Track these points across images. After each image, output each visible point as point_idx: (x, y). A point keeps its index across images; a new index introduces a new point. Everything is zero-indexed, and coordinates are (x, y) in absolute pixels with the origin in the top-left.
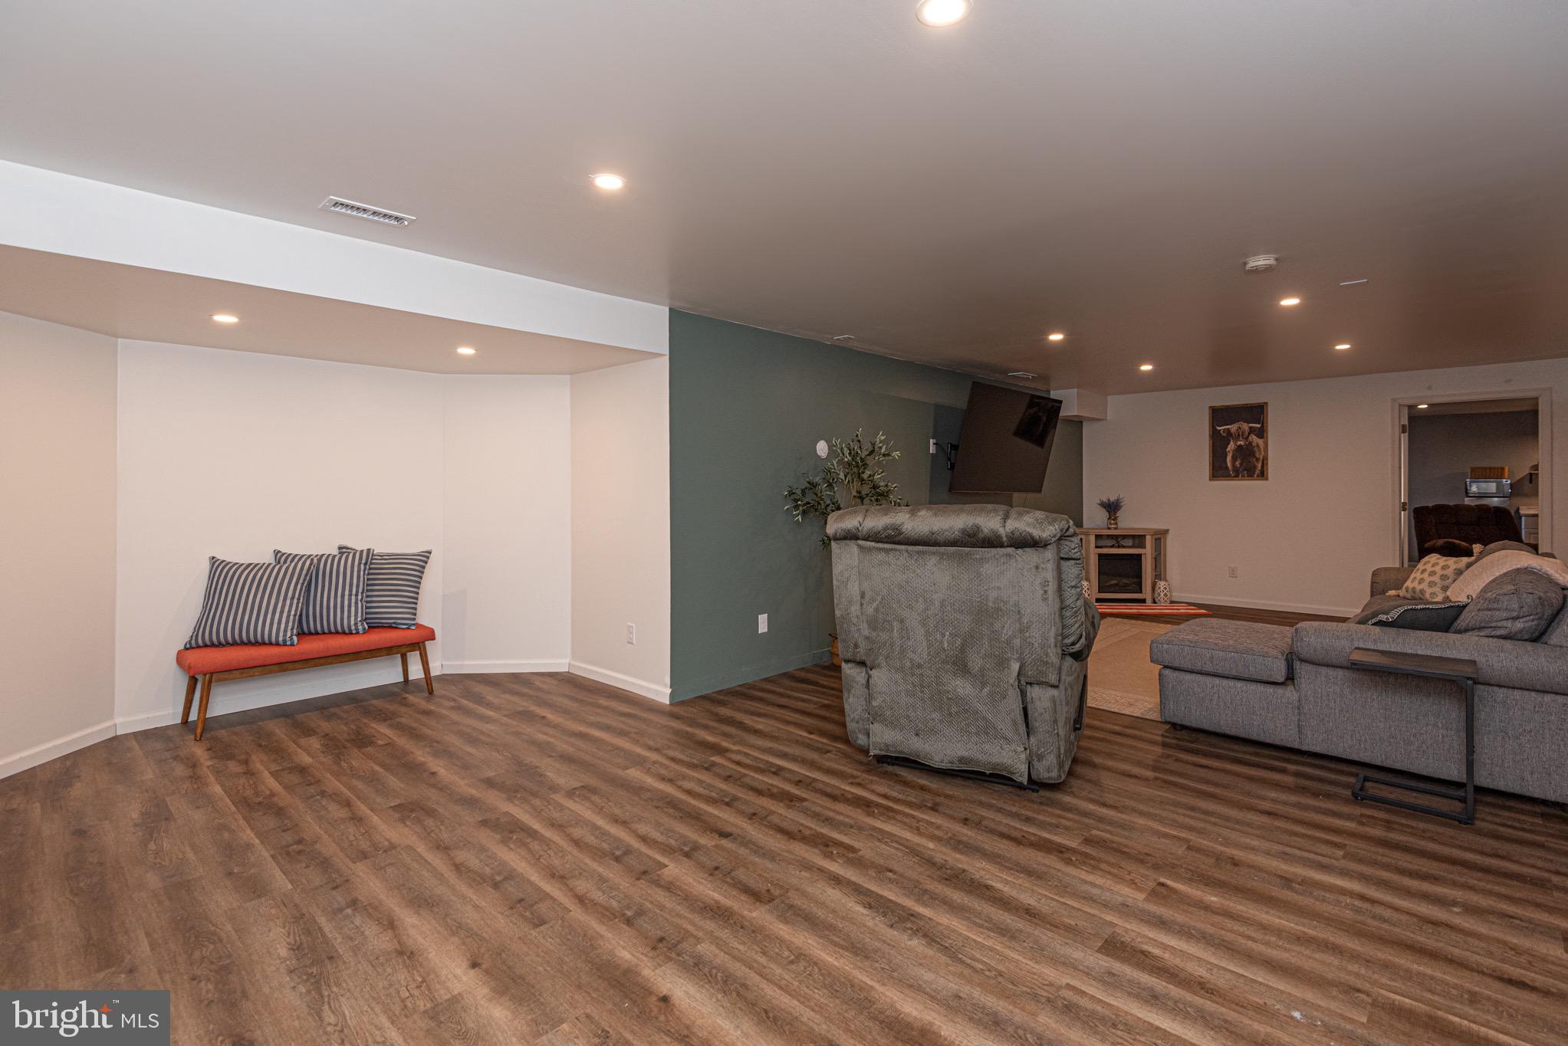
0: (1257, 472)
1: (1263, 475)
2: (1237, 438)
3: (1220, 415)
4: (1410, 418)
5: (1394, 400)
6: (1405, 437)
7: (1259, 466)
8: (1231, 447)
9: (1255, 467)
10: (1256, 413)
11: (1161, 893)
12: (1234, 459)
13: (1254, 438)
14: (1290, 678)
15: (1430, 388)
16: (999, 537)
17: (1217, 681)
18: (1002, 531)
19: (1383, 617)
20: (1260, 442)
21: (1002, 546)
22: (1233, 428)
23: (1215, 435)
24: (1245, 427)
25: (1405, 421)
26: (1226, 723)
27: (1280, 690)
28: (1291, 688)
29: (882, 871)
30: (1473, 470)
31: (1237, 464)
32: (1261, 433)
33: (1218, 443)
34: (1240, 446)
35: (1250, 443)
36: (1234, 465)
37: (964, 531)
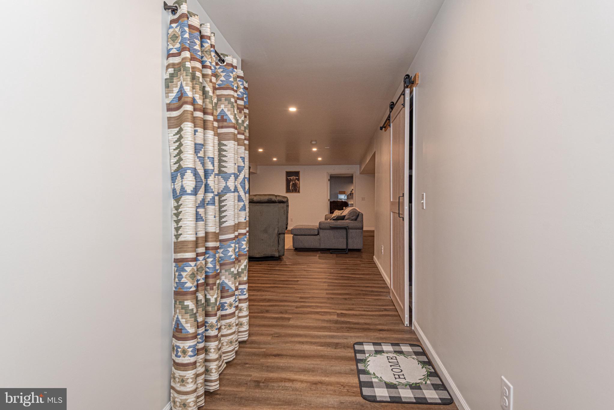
0: (298, 191)
1: (299, 192)
2: (292, 181)
3: (289, 174)
4: (330, 177)
5: (327, 172)
6: (329, 182)
7: (298, 189)
8: (291, 183)
9: (297, 189)
10: (297, 174)
11: (307, 266)
12: (292, 187)
13: (297, 181)
14: (318, 234)
15: (334, 170)
16: (276, 201)
17: (305, 236)
18: (276, 200)
19: (334, 218)
20: (298, 182)
21: (276, 203)
22: (292, 178)
23: (287, 180)
24: (295, 178)
25: (329, 178)
26: (307, 246)
27: (316, 236)
28: (318, 236)
29: (258, 271)
30: (339, 192)
31: (293, 188)
32: (298, 180)
33: (288, 182)
34: (293, 183)
35: (296, 182)
36: (292, 188)
37: (268, 200)
